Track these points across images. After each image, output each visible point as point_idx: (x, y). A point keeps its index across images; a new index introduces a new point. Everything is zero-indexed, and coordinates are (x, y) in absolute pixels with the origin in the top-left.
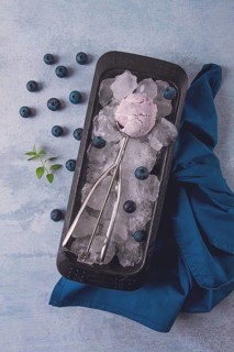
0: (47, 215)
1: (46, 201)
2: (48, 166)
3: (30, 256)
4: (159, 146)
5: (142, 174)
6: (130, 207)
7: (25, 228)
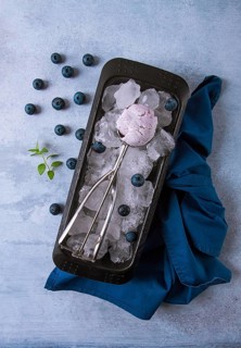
0: (47, 208)
1: (46, 195)
2: (49, 162)
4: (157, 156)
5: (138, 181)
6: (124, 211)
7: (25, 218)
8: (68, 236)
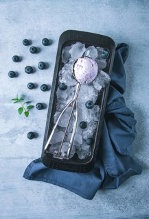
1: (25, 127)
2: (25, 106)
3: (16, 158)
5: (90, 105)
6: (83, 125)
7: (12, 142)
8: (50, 145)
